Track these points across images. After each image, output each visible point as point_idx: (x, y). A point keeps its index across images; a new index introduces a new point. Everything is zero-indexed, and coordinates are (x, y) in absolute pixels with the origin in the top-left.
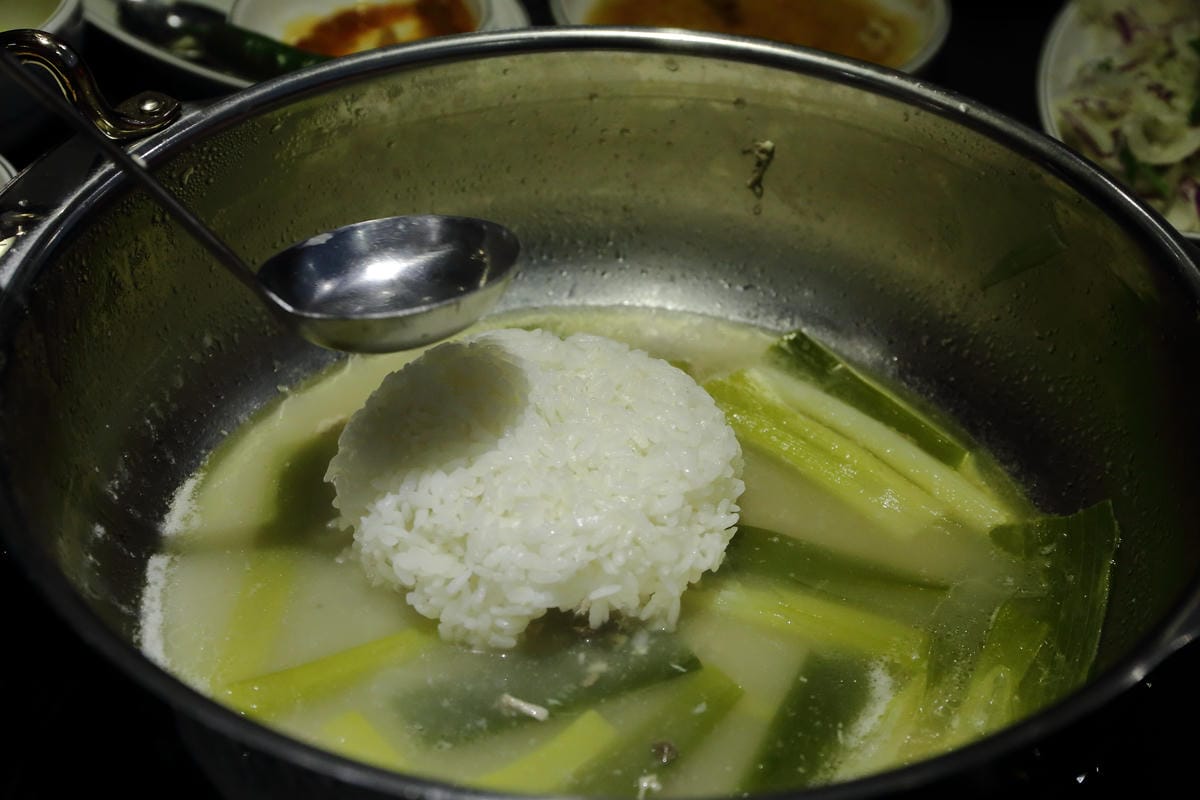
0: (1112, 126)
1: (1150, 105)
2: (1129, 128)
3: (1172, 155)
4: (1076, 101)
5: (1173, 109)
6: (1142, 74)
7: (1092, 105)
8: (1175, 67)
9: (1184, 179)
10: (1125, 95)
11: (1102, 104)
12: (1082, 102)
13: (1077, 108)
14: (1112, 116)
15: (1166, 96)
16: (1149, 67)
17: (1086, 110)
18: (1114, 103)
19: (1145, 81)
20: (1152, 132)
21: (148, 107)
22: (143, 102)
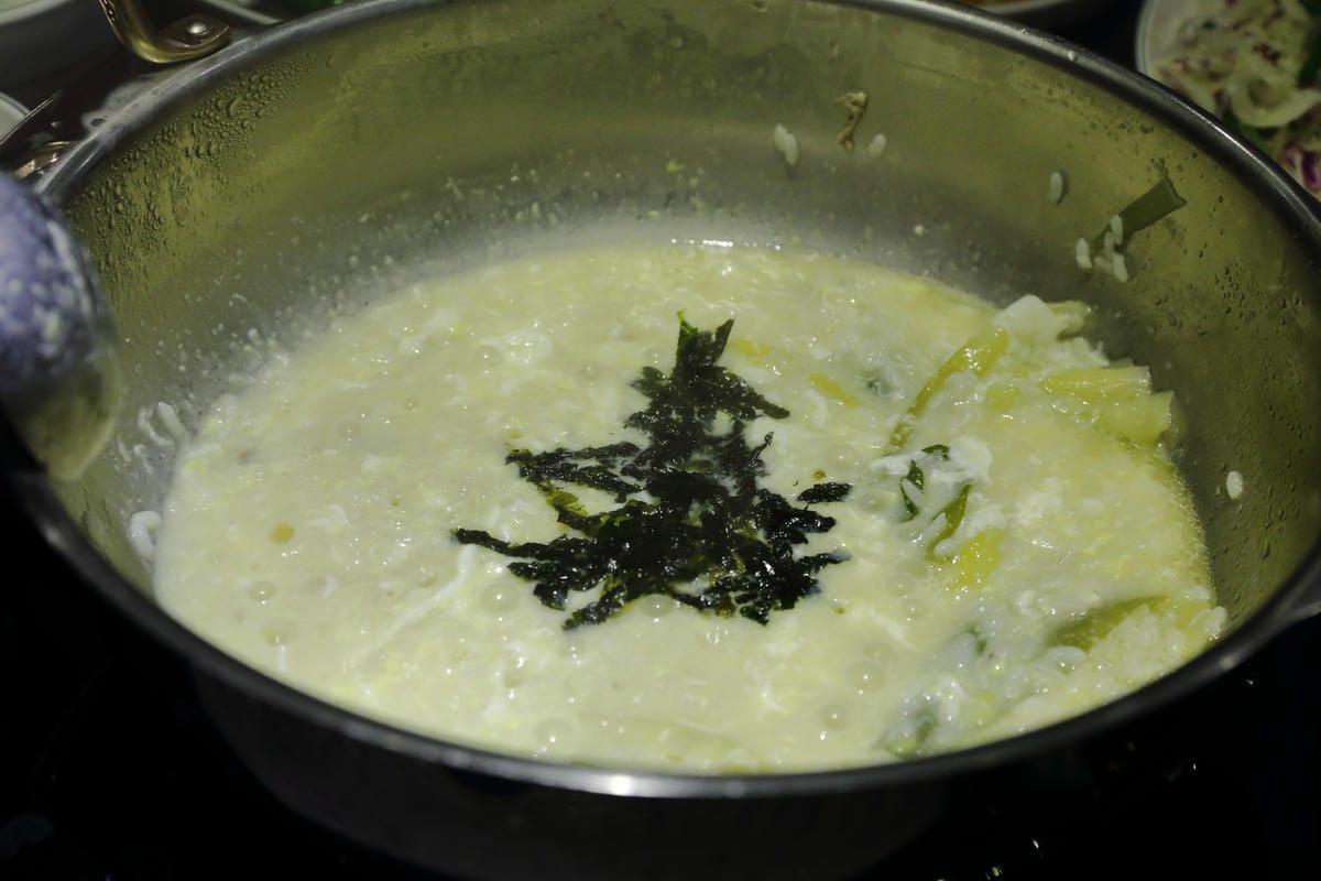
0: (1215, 87)
1: (1254, 65)
2: (1232, 88)
3: (1279, 117)
4: (1177, 61)
5: (1281, 70)
6: (1248, 34)
7: (1194, 64)
8: (1282, 27)
9: (1290, 145)
10: (1229, 54)
11: (1206, 63)
12: (1184, 62)
13: (1178, 67)
14: (1214, 77)
15: (1273, 57)
16: (1255, 27)
17: (1187, 69)
18: (1217, 63)
19: (1250, 42)
20: (1257, 93)
21: (196, 30)
22: (191, 24)
